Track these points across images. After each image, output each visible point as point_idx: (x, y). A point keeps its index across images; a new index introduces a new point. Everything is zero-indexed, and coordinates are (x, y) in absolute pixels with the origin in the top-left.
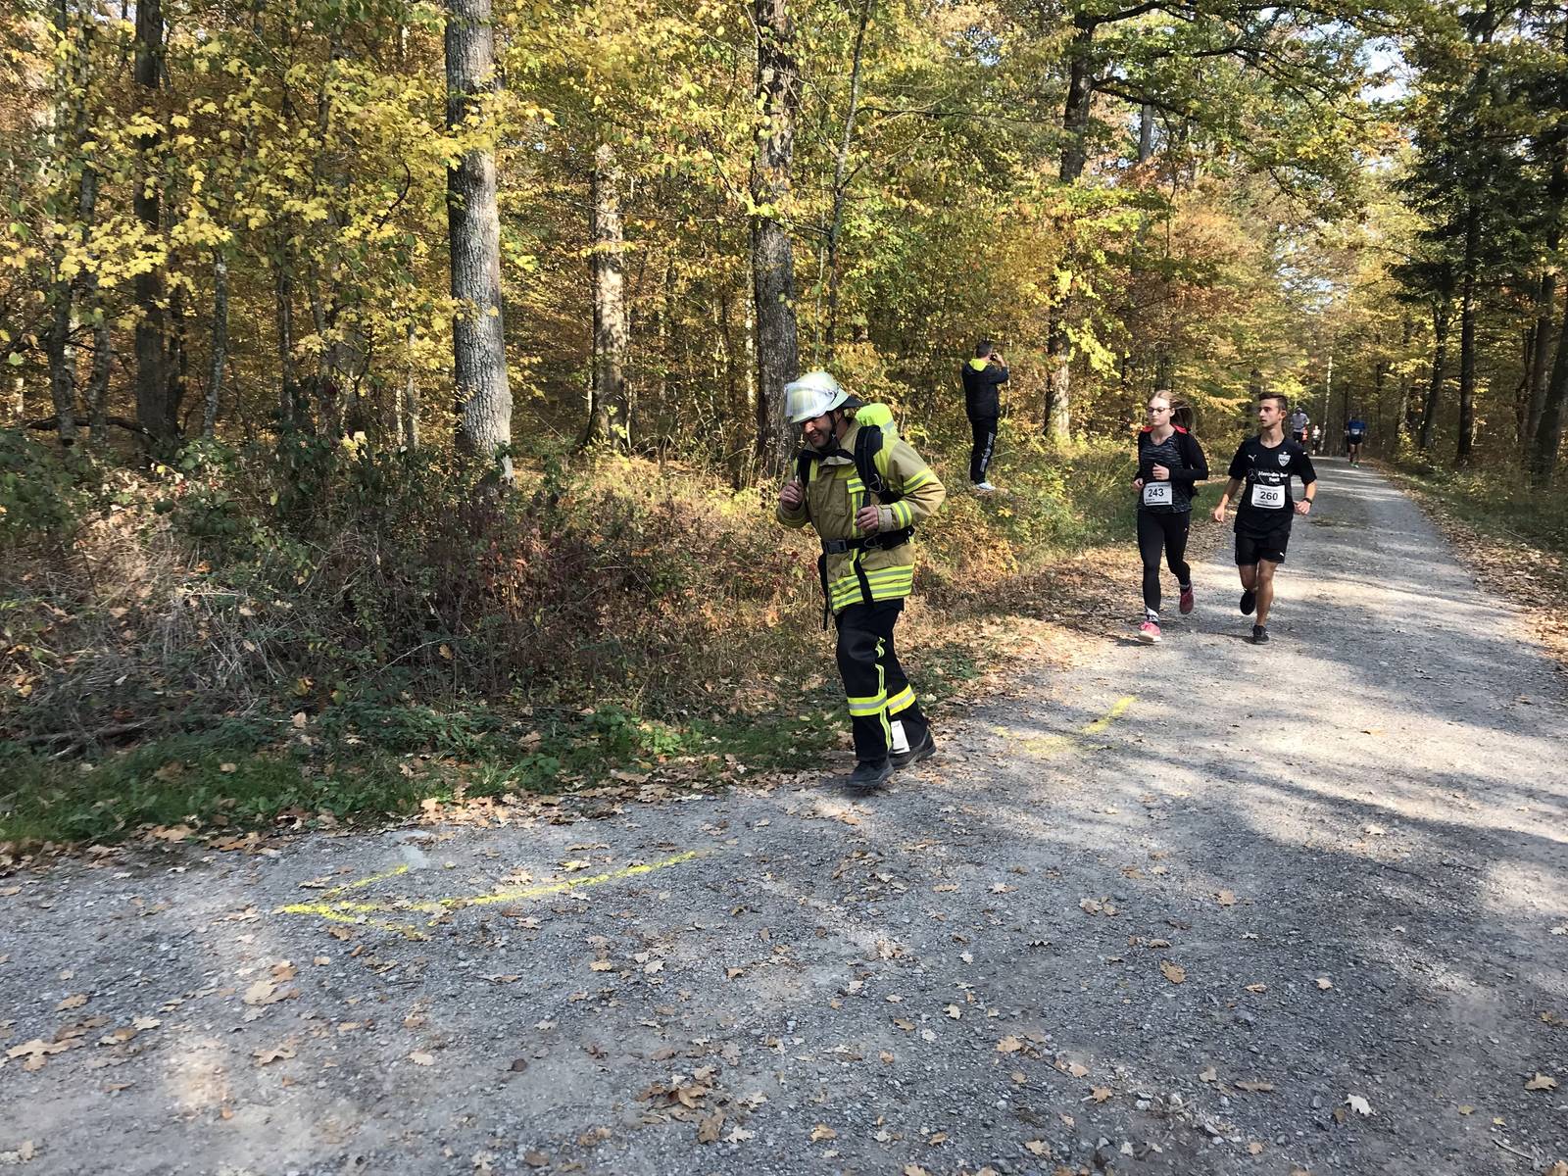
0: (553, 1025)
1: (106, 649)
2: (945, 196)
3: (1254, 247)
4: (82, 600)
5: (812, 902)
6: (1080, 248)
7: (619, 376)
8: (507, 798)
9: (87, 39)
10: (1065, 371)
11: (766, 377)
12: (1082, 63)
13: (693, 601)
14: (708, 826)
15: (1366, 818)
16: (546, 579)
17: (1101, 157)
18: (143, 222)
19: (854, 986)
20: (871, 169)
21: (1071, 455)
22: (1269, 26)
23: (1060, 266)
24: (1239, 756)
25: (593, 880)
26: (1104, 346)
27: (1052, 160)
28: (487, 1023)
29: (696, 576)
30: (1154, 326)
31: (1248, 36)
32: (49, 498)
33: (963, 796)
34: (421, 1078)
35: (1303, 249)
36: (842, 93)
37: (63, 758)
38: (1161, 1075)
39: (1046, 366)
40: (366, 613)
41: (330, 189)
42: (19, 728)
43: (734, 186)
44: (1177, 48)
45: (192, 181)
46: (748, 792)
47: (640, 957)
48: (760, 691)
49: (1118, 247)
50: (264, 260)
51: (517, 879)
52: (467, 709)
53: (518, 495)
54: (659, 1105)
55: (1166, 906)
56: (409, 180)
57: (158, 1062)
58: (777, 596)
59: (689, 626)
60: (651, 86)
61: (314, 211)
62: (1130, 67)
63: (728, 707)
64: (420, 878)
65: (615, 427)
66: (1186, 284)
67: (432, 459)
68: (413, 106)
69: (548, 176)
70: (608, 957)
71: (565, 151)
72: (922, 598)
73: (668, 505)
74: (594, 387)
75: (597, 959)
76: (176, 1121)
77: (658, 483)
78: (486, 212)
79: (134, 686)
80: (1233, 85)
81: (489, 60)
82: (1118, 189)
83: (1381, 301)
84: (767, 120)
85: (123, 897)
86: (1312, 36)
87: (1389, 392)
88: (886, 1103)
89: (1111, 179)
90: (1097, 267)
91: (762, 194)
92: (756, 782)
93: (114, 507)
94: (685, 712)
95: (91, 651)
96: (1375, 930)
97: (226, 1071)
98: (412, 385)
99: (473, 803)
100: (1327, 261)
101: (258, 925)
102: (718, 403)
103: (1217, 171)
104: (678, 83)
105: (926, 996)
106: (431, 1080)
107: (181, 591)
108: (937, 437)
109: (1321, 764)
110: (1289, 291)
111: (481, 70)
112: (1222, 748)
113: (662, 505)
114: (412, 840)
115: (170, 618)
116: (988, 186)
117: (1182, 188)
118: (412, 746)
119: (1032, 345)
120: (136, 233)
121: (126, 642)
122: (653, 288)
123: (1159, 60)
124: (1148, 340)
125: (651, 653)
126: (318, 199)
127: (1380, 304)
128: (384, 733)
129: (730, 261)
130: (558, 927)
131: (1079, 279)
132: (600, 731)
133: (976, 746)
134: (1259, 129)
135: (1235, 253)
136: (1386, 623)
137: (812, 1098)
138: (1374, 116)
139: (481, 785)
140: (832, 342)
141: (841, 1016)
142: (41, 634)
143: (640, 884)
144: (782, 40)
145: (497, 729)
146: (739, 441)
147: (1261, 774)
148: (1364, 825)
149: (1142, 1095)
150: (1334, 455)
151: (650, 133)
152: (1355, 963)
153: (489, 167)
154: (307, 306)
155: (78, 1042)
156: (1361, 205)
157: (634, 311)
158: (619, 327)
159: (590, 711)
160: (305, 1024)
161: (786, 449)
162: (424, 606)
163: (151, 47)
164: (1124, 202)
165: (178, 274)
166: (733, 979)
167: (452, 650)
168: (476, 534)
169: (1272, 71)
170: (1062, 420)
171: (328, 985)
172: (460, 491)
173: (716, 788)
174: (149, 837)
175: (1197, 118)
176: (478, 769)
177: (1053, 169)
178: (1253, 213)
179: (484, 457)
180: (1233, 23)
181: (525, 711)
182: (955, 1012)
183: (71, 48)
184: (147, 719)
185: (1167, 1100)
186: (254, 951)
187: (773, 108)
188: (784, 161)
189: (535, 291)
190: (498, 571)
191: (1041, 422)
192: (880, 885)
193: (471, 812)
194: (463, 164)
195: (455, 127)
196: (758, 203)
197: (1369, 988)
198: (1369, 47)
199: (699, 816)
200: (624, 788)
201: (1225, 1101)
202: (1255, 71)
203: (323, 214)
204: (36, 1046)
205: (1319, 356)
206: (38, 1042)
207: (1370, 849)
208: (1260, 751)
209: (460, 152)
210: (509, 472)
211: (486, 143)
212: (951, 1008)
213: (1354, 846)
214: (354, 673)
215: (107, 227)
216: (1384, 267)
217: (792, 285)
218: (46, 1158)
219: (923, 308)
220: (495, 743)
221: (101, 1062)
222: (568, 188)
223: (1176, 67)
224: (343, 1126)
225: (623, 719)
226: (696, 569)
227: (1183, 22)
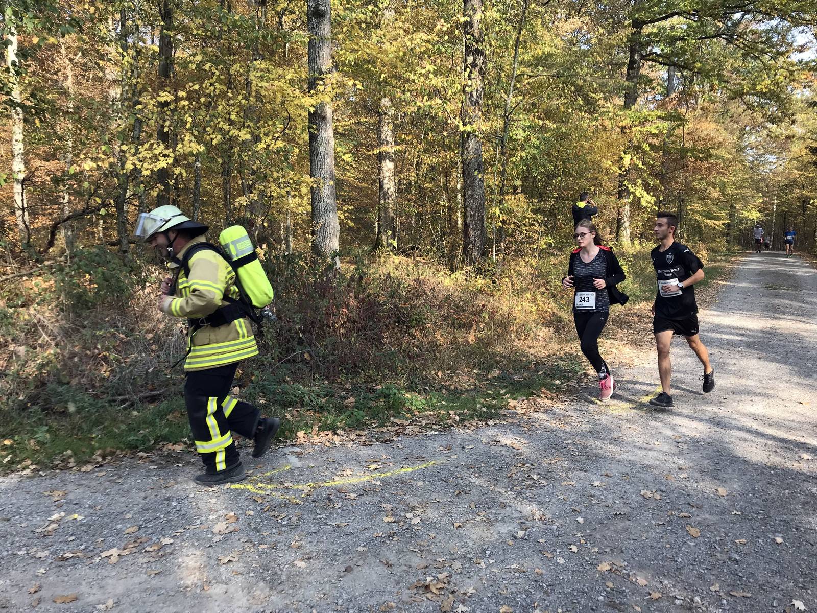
0: (365, 549)
1: (144, 355)
2: (563, 118)
3: (731, 139)
4: (132, 330)
5: (497, 489)
6: (635, 142)
7: (392, 214)
8: (339, 431)
9: (137, 56)
10: (627, 207)
11: (468, 213)
12: (636, 46)
13: (431, 330)
14: (441, 448)
15: (801, 450)
16: (357, 319)
17: (646, 95)
18: (163, 143)
19: (520, 534)
20: (524, 105)
21: (631, 252)
22: (739, 22)
23: (625, 152)
24: (728, 415)
25: (383, 475)
26: (649, 193)
27: (620, 97)
28: (332, 547)
29: (432, 317)
30: (676, 183)
31: (728, 28)
32: (118, 280)
33: (577, 434)
34: (300, 574)
35: (759, 139)
36: (508, 67)
37: (124, 409)
38: (688, 586)
39: (617, 204)
40: (269, 337)
41: (251, 124)
42: (103, 393)
43: (452, 116)
44: (688, 36)
45: (186, 122)
46: (462, 431)
47: (409, 515)
48: (466, 378)
49: (655, 141)
50: (220, 160)
51: (345, 473)
52: (318, 386)
53: (343, 277)
54: (421, 592)
55: (688, 495)
56: (289, 118)
57: (172, 561)
58: (474, 328)
59: (429, 343)
60: (411, 68)
61: (244, 135)
62: (662, 47)
63: (450, 385)
64: (297, 472)
65: (391, 241)
66: (694, 160)
67: (301, 258)
68: (291, 83)
69: (356, 114)
70: (392, 515)
71: (365, 101)
72: (552, 329)
73: (418, 280)
74: (379, 220)
75: (387, 516)
76: (183, 591)
77: (413, 269)
78: (327, 134)
79: (157, 373)
80: (719, 54)
81: (329, 58)
82: (656, 111)
83: (805, 166)
84: (470, 83)
85: (154, 478)
86: (763, 27)
87: (809, 215)
88: (538, 595)
89: (652, 106)
90: (645, 152)
91: (467, 120)
92: (465, 426)
93: (147, 284)
94: (428, 388)
95: (137, 355)
96: (807, 511)
97: (205, 566)
98: (290, 222)
99: (322, 434)
100: (774, 145)
101: (219, 494)
102: (443, 227)
103: (710, 100)
104: (424, 65)
105: (559, 540)
106: (305, 575)
107: (179, 325)
108: (558, 243)
109: (774, 420)
110: (752, 162)
111: (326, 63)
112: (718, 411)
113: (414, 280)
114: (292, 452)
115: (173, 339)
116: (586, 111)
117: (691, 109)
118: (291, 404)
119: (610, 194)
120: (160, 149)
121: (153, 351)
122: (409, 169)
123: (678, 42)
124: (673, 190)
125: (409, 357)
126: (246, 129)
127: (804, 167)
128: (278, 398)
129: (450, 155)
130: (366, 499)
131: (635, 158)
132: (385, 398)
133: (583, 408)
134: (734, 76)
135: (721, 142)
136: (810, 342)
137: (500, 591)
138: (799, 68)
139: (326, 424)
140: (503, 195)
141: (514, 549)
142: (114, 347)
143: (407, 478)
144: (477, 42)
145: (333, 396)
146: (454, 247)
147: (740, 425)
148: (800, 454)
149: (678, 597)
150: (778, 250)
151: (409, 91)
152: (796, 529)
153: (329, 111)
154: (240, 182)
155: (134, 550)
156: (793, 115)
157: (399, 181)
158: (392, 189)
159: (379, 387)
160: (242, 544)
161: (478, 251)
162: (297, 333)
163: (167, 58)
164: (659, 118)
165: (179, 168)
166: (457, 528)
167: (310, 355)
168: (323, 296)
169: (742, 46)
170: (626, 234)
171: (253, 526)
172: (315, 275)
173: (445, 428)
174: (165, 449)
175: (700, 72)
176: (324, 417)
177: (620, 101)
178: (731, 121)
179: (326, 257)
180: (719, 21)
181: (347, 387)
182: (574, 549)
183: (129, 60)
184: (163, 390)
185: (692, 600)
186: (217, 507)
187: (473, 76)
188: (478, 103)
189: (349, 172)
190: (334, 315)
191: (615, 234)
192: (533, 481)
193: (320, 439)
194: (316, 110)
195: (312, 92)
196: (465, 125)
197: (804, 543)
198: (795, 31)
199: (437, 443)
200: (398, 427)
201: (724, 602)
202: (732, 46)
203: (249, 137)
204: (114, 552)
205: (769, 196)
206: (115, 549)
207: (804, 467)
208: (739, 413)
209: (314, 103)
210: (339, 265)
211: (328, 99)
212: (572, 547)
213: (795, 466)
214: (262, 367)
215: (146, 146)
216: (806, 148)
217: (481, 166)
218: (120, 608)
219: (551, 176)
220: (332, 403)
221: (145, 560)
222: (367, 120)
223: (688, 46)
224: (262, 596)
225: (396, 391)
226: (432, 314)
227: (691, 22)
